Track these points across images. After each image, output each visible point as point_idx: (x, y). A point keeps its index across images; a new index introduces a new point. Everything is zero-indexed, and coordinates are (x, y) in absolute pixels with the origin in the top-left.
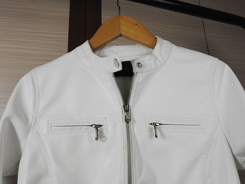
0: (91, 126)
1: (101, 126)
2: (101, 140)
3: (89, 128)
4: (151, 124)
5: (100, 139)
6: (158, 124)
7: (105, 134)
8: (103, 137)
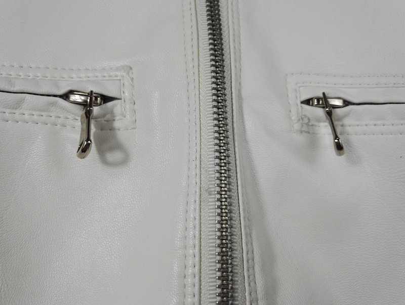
0: (66, 96)
1: (106, 99)
2: (105, 162)
3: (53, 104)
4: (308, 102)
5: (101, 152)
6: (338, 103)
7: (122, 135)
8: (112, 149)
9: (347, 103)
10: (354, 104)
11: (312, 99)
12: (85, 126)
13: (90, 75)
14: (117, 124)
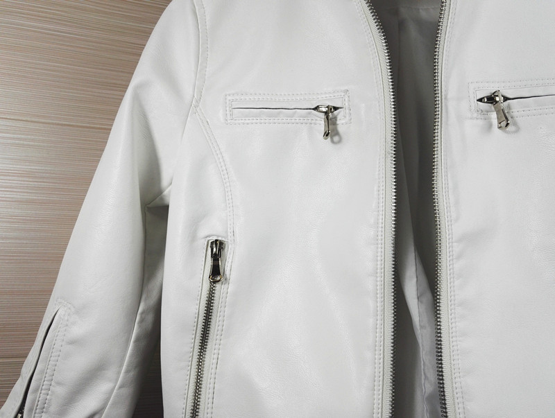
9: (506, 99)
10: (510, 99)
11: (483, 98)
12: (327, 124)
13: (327, 96)
14: (338, 122)
